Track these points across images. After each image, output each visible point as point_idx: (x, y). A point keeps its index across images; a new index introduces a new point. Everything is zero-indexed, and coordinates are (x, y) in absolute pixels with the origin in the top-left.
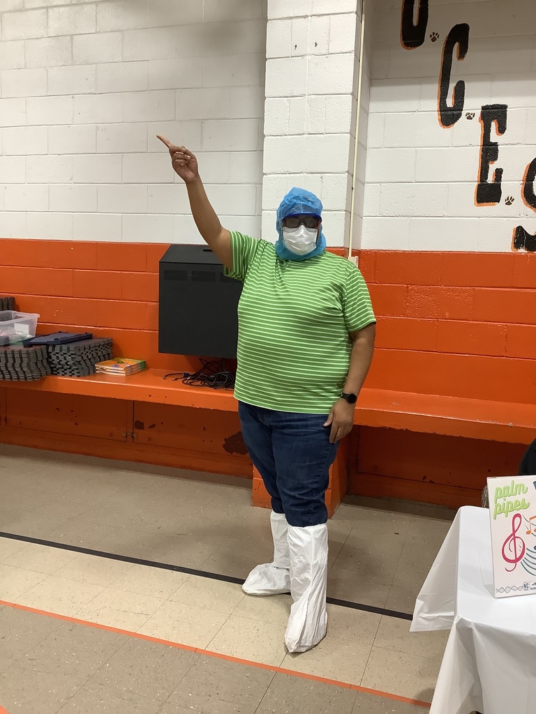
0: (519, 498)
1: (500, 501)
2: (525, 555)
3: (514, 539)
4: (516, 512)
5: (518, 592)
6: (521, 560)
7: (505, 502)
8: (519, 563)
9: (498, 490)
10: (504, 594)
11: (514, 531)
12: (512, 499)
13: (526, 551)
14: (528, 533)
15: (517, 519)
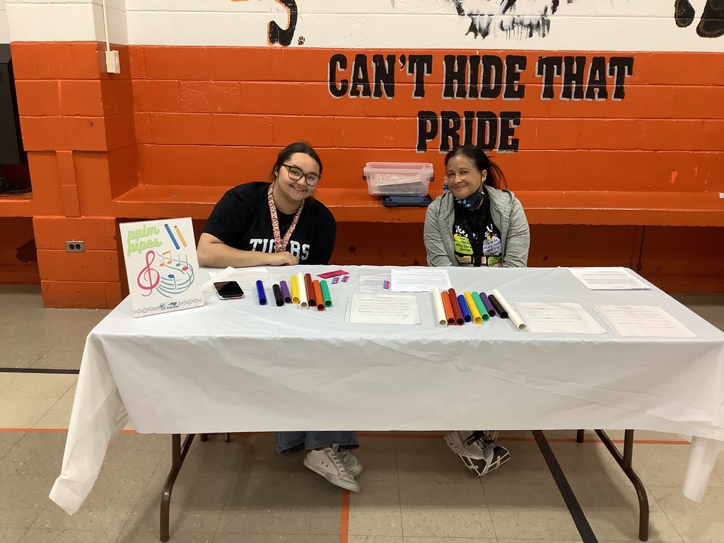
0: (152, 238)
1: (133, 242)
2: (160, 283)
3: (149, 270)
4: (148, 250)
5: (155, 312)
6: (157, 287)
7: (138, 242)
8: (154, 289)
9: (130, 233)
10: (142, 314)
11: (148, 265)
12: (145, 239)
13: (161, 279)
14: (162, 265)
15: (151, 256)
